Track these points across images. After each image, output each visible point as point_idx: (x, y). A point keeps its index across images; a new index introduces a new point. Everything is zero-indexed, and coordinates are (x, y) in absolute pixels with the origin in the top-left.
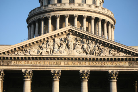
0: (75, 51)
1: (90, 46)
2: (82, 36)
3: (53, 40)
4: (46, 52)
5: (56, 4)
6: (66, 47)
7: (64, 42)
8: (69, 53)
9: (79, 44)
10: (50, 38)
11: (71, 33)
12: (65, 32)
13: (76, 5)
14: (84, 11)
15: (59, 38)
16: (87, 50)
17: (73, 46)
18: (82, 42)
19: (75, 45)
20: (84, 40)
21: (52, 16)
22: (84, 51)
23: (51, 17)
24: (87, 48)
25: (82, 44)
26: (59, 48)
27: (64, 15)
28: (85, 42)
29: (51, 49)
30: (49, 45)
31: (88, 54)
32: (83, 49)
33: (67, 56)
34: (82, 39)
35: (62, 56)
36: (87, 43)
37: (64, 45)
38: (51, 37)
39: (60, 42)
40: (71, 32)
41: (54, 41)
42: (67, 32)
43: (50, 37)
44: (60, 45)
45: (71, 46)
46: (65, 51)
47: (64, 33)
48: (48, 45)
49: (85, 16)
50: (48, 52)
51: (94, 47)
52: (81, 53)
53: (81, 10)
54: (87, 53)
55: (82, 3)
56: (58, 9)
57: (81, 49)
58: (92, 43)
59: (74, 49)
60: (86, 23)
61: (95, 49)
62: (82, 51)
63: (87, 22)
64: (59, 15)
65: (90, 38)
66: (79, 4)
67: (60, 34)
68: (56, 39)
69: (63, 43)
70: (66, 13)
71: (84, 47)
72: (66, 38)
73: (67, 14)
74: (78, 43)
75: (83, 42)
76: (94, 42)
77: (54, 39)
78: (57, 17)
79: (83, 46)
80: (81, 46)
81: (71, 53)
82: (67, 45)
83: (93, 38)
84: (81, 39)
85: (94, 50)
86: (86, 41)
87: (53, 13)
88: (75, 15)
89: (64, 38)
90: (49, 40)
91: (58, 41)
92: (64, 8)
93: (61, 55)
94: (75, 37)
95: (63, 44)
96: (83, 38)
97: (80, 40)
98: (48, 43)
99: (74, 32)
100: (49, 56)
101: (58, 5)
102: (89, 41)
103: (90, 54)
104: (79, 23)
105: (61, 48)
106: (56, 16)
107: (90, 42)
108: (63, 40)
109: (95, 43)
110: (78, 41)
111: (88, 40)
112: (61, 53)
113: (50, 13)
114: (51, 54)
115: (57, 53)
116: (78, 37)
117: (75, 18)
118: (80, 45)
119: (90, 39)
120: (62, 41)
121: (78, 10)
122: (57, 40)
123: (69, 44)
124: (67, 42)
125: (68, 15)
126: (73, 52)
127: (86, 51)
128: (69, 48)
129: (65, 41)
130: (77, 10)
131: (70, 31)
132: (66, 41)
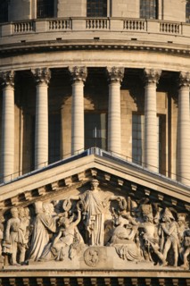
0: (111, 250)
1: (166, 231)
2: (140, 194)
3: (28, 210)
4: (3, 254)
5: (32, 23)
6: (80, 236)
7: (69, 216)
8: (88, 258)
9: (127, 222)
10: (17, 203)
11: (96, 183)
12: (75, 178)
13: (117, 25)
14: (152, 50)
15: (49, 200)
16: (156, 247)
17: (103, 233)
18: (139, 214)
19: (110, 226)
20: (147, 208)
21: (18, 73)
22: (146, 249)
23: (12, 75)
24: (158, 238)
25: (138, 224)
26: (51, 241)
27: (67, 68)
28: (151, 215)
29: (20, 245)
30: (15, 228)
31: (161, 262)
32: (143, 241)
33: (82, 271)
34: (139, 205)
35: (61, 271)
36: (157, 221)
37: (72, 228)
38: (21, 197)
39: (56, 218)
40: (95, 177)
41: (33, 215)
42: (83, 178)
43: (17, 199)
44: (53, 229)
45: (98, 232)
46: (74, 252)
47: (69, 182)
48: (11, 230)
49: (154, 73)
50: (10, 256)
51: (182, 235)
52: (135, 257)
53: (139, 49)
54: (156, 259)
55: (141, 17)
56: (44, 42)
57: (136, 241)
58: (177, 219)
59: (108, 241)
60: (158, 99)
61: (187, 244)
62: (139, 250)
63: (163, 95)
64: (44, 69)
65: (166, 203)
66: (130, 23)
67: (55, 187)
68: (39, 205)
69: (67, 222)
70: (74, 61)
71: (146, 237)
72: (76, 201)
73: (79, 65)
74: (123, 221)
75: (141, 216)
76: (185, 214)
77: (32, 207)
78: (38, 78)
79: (141, 230)
80: (135, 231)
81: (96, 257)
82: (82, 228)
83: (178, 200)
84: (135, 205)
85: (186, 248)
86: (154, 213)
87: (20, 59)
88: (114, 69)
89: (71, 200)
90: (15, 211)
91: (48, 211)
92: (67, 41)
93: (59, 265)
94: (113, 197)
95: (67, 226)
96: (143, 202)
97: (130, 209)
98: (10, 221)
99: (108, 178)
100: (15, 271)
101: (44, 26)
102: (163, 213)
103: (171, 263)
104: (131, 99)
105: (57, 239)
106: (34, 72)
107: (169, 215)
108: (67, 207)
109: (187, 219)
110: (122, 210)
111: (160, 209)
112: (61, 260)
113: (7, 61)
114: (22, 264)
115: (46, 260)
116: (122, 198)
117: (110, 82)
118: (129, 227)
119: (169, 206)
120: (64, 211)
121: (126, 49)
122: (45, 208)
123: (90, 223)
124: (82, 216)
125: (85, 71)
126: (103, 257)
127: (152, 249)
128: (88, 240)
129: (74, 211)
130: (119, 48)
131: (94, 173)
132: (77, 213)
